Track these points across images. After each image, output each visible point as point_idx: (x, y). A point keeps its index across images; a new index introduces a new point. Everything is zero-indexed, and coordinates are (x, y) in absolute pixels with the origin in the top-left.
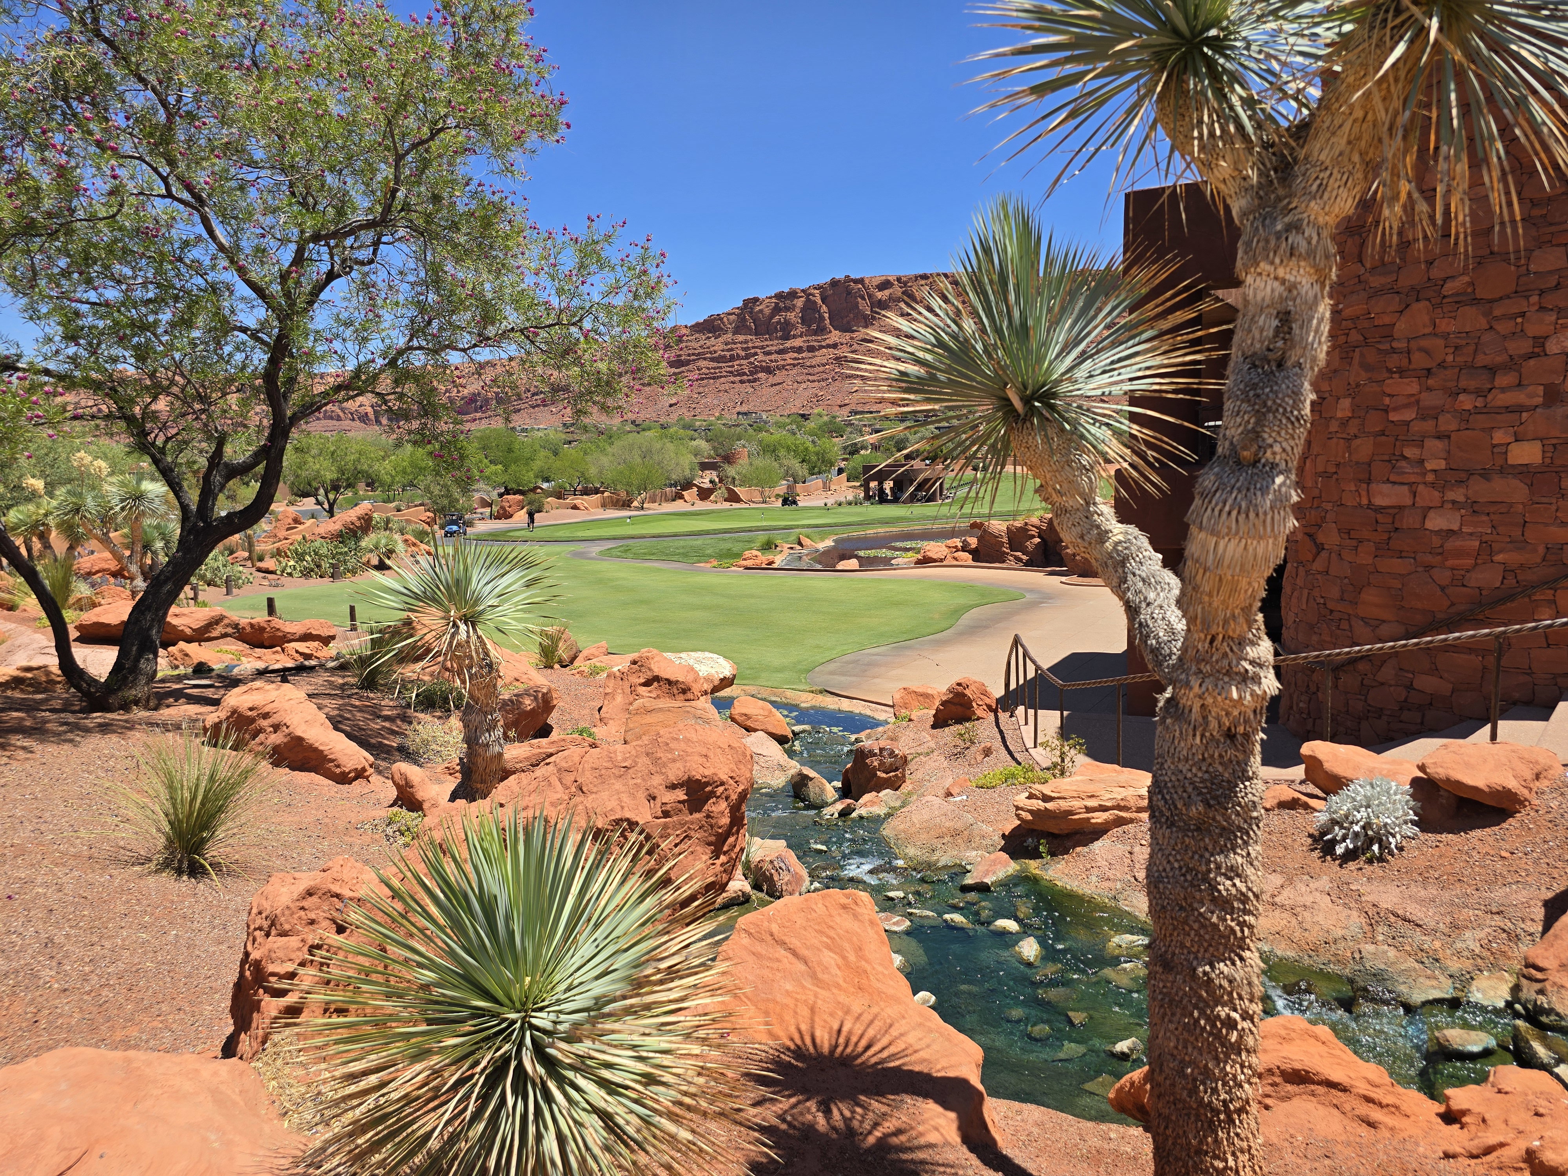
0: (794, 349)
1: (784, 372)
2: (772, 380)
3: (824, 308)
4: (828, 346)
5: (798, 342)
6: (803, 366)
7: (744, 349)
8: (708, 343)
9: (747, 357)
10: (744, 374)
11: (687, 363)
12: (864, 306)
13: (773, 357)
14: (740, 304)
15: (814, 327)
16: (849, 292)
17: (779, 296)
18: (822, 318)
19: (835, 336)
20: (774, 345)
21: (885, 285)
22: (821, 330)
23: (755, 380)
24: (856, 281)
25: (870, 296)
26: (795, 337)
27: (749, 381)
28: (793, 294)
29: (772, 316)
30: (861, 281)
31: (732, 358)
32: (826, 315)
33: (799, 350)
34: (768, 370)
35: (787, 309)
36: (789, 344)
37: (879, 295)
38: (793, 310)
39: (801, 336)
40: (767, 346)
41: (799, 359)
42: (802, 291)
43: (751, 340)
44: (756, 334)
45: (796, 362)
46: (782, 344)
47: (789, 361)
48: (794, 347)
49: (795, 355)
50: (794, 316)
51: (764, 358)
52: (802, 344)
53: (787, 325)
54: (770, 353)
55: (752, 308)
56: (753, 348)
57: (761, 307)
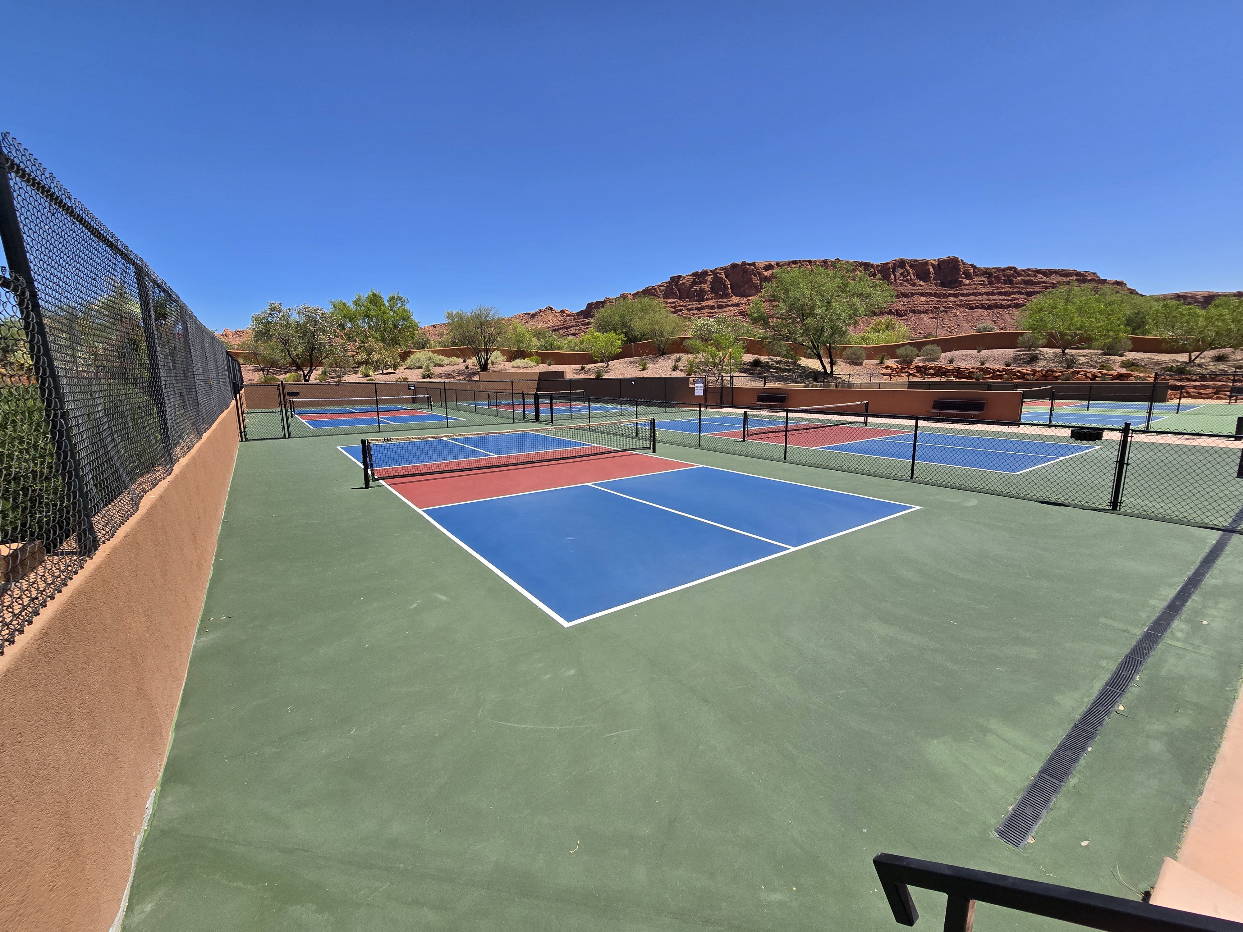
3: (728, 282)
4: (732, 305)
5: (710, 303)
7: (673, 307)
12: (756, 280)
14: (668, 280)
15: (721, 293)
16: (745, 271)
17: (695, 274)
18: (726, 287)
19: (735, 299)
20: (694, 305)
21: (769, 267)
22: (725, 295)
24: (750, 265)
25: (760, 274)
26: (707, 299)
28: (705, 273)
29: (691, 286)
30: (753, 264)
32: (729, 286)
33: (712, 307)
35: (701, 283)
36: (704, 304)
37: (765, 273)
38: (706, 283)
39: (712, 299)
40: (689, 305)
41: (713, 313)
42: (711, 271)
43: (677, 301)
44: (681, 298)
45: (711, 315)
46: (699, 304)
47: (706, 314)
48: (708, 306)
49: (710, 311)
50: (706, 287)
51: (688, 313)
52: (714, 304)
53: (702, 292)
54: (691, 309)
55: (677, 282)
56: (679, 306)
57: (683, 281)
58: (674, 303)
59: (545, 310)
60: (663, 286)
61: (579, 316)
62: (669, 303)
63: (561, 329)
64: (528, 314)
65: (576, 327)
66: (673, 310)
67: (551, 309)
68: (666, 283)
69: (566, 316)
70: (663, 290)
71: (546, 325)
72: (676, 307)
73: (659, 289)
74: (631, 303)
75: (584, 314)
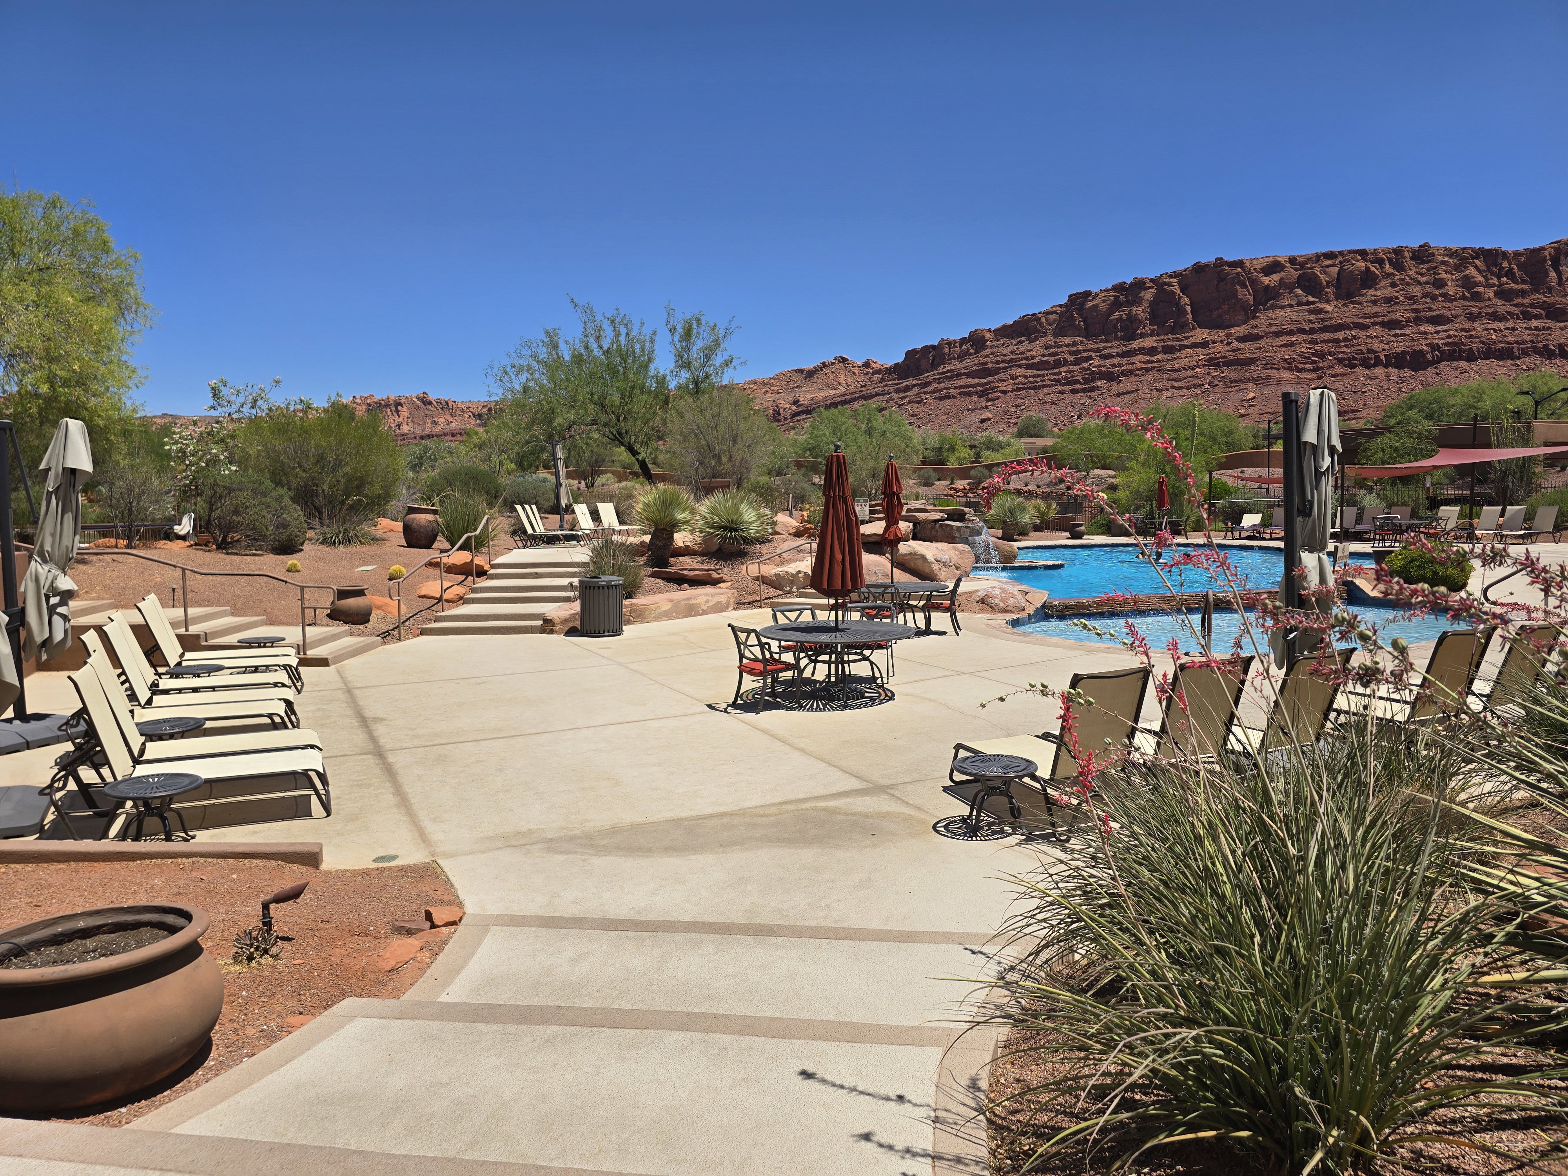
0: (1142, 351)
1: (1133, 379)
2: (1115, 388)
3: (1185, 300)
4: (1194, 346)
5: (1149, 342)
6: (1160, 370)
7: (1071, 353)
8: (1022, 348)
9: (1077, 362)
10: (1078, 382)
11: (996, 371)
12: (1246, 295)
13: (1116, 361)
14: (1064, 300)
15: (1171, 323)
16: (1222, 278)
17: (1120, 288)
18: (1182, 311)
19: (1202, 334)
20: (1115, 347)
21: (1274, 267)
22: (1181, 327)
23: (1093, 389)
24: (1232, 264)
25: (1253, 282)
26: (1142, 336)
27: (1084, 390)
28: (1139, 285)
29: (1110, 312)
30: (1240, 263)
31: (1058, 364)
32: (1188, 308)
33: (1152, 351)
34: (1110, 377)
35: (1130, 304)
36: (1135, 345)
37: (1266, 280)
38: (1140, 304)
39: (1152, 335)
40: (1105, 348)
41: (1153, 362)
42: (1152, 280)
43: (1081, 342)
44: (1088, 335)
45: (1149, 366)
46: (1126, 346)
47: (1139, 365)
48: (1144, 348)
49: (1147, 358)
50: (1140, 311)
51: (1102, 362)
52: (1155, 344)
53: (1131, 322)
54: (1109, 356)
55: (1082, 304)
56: (1085, 351)
57: (1094, 303)
58: (1074, 344)
59: (833, 364)
60: (1055, 312)
61: (890, 374)
62: (1065, 346)
63: (855, 399)
64: (800, 371)
65: (884, 395)
66: (1072, 358)
67: (844, 360)
68: (1061, 306)
69: (873, 374)
70: (1055, 321)
71: (833, 392)
72: (1079, 352)
73: (1046, 320)
74: (991, 347)
75: (900, 371)
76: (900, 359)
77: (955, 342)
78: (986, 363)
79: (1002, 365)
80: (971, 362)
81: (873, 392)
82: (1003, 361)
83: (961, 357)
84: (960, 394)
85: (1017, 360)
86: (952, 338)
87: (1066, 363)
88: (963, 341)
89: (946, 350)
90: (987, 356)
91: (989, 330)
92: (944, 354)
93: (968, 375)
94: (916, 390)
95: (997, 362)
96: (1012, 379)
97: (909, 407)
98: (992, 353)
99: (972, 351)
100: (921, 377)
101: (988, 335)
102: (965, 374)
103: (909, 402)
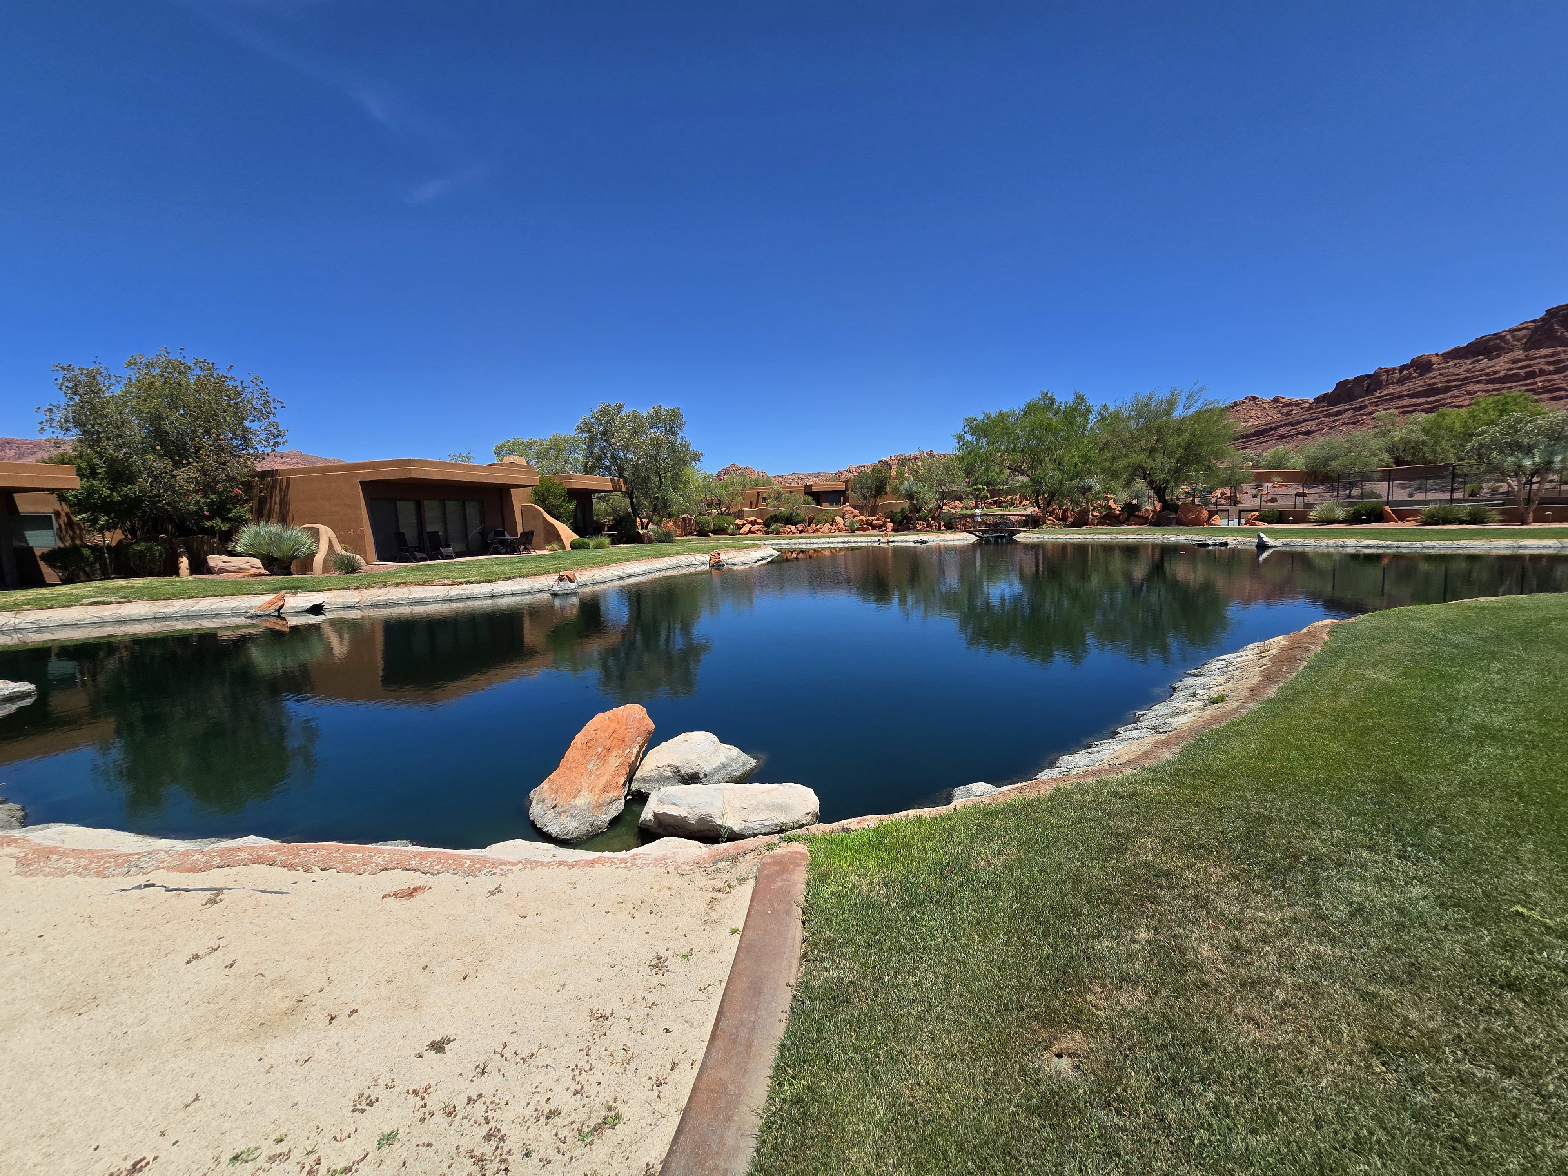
58: (1553, 355)
59: (1243, 403)
60: (1526, 328)
61: (1320, 402)
62: (1541, 357)
63: (1281, 426)
65: (1312, 420)
66: (1551, 368)
67: (1254, 399)
68: (1534, 321)
69: (1283, 407)
71: (1247, 423)
72: (1561, 361)
73: (1513, 337)
74: (1439, 369)
75: (1326, 400)
76: (1330, 389)
77: (1394, 369)
78: (1435, 384)
79: (1454, 384)
80: (1417, 384)
81: (1301, 418)
82: (1455, 380)
83: (1401, 382)
84: (1403, 412)
85: (1473, 377)
86: (1390, 367)
87: (1542, 372)
88: (1403, 368)
89: (1384, 377)
90: (1434, 378)
91: (1437, 355)
92: (1381, 381)
93: (1411, 396)
94: (1349, 414)
95: (1449, 381)
96: (1469, 393)
97: (1344, 428)
98: (1441, 374)
99: (1415, 375)
100: (1354, 403)
101: (1434, 359)
102: (1408, 395)
103: (1344, 424)
